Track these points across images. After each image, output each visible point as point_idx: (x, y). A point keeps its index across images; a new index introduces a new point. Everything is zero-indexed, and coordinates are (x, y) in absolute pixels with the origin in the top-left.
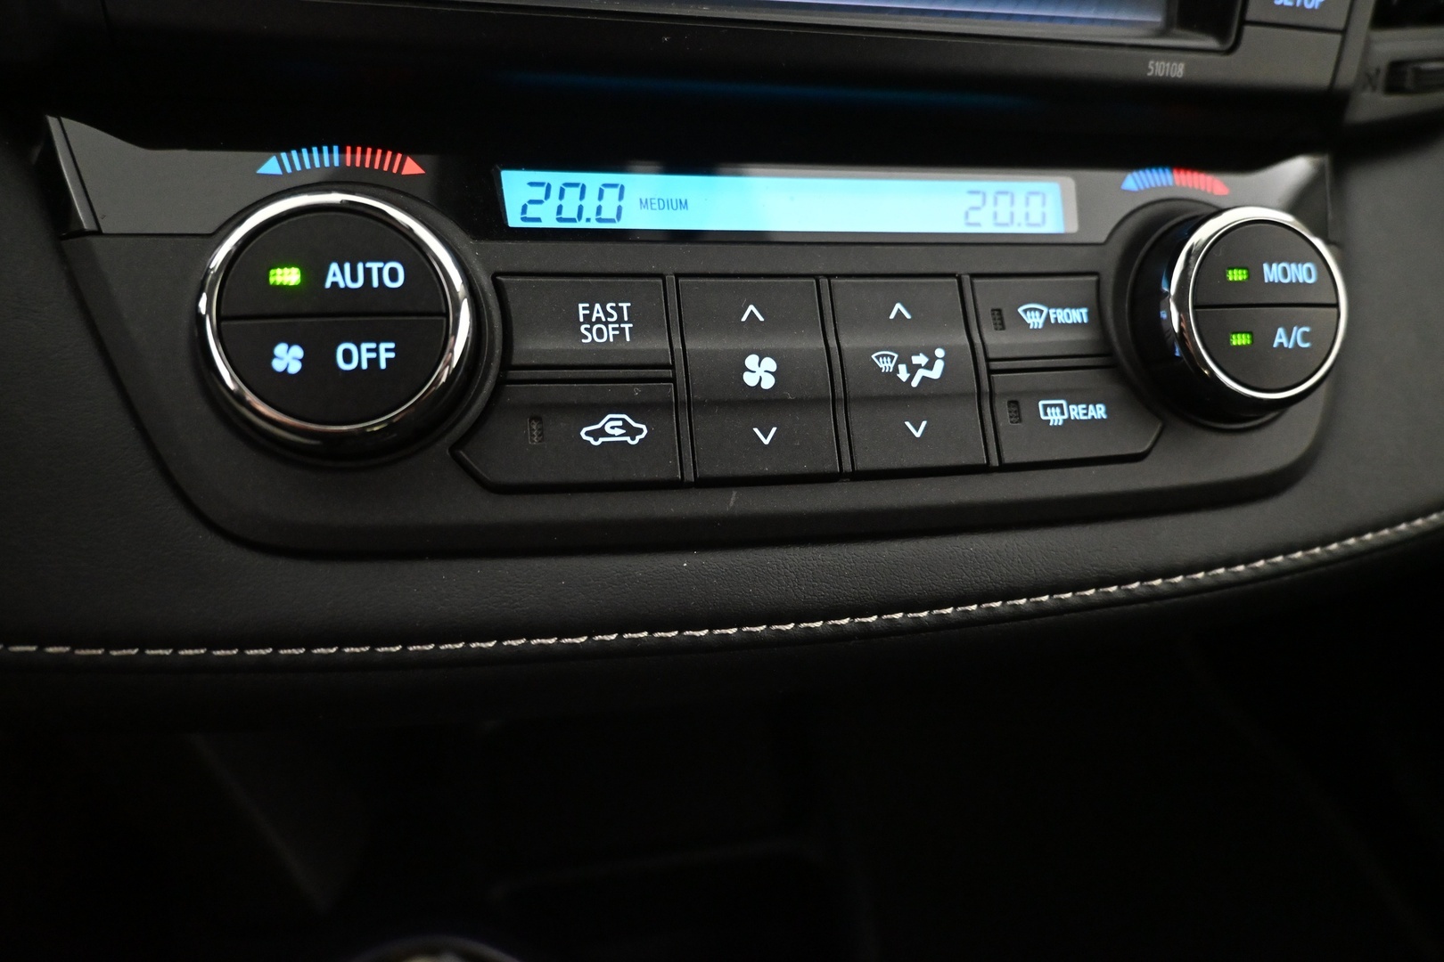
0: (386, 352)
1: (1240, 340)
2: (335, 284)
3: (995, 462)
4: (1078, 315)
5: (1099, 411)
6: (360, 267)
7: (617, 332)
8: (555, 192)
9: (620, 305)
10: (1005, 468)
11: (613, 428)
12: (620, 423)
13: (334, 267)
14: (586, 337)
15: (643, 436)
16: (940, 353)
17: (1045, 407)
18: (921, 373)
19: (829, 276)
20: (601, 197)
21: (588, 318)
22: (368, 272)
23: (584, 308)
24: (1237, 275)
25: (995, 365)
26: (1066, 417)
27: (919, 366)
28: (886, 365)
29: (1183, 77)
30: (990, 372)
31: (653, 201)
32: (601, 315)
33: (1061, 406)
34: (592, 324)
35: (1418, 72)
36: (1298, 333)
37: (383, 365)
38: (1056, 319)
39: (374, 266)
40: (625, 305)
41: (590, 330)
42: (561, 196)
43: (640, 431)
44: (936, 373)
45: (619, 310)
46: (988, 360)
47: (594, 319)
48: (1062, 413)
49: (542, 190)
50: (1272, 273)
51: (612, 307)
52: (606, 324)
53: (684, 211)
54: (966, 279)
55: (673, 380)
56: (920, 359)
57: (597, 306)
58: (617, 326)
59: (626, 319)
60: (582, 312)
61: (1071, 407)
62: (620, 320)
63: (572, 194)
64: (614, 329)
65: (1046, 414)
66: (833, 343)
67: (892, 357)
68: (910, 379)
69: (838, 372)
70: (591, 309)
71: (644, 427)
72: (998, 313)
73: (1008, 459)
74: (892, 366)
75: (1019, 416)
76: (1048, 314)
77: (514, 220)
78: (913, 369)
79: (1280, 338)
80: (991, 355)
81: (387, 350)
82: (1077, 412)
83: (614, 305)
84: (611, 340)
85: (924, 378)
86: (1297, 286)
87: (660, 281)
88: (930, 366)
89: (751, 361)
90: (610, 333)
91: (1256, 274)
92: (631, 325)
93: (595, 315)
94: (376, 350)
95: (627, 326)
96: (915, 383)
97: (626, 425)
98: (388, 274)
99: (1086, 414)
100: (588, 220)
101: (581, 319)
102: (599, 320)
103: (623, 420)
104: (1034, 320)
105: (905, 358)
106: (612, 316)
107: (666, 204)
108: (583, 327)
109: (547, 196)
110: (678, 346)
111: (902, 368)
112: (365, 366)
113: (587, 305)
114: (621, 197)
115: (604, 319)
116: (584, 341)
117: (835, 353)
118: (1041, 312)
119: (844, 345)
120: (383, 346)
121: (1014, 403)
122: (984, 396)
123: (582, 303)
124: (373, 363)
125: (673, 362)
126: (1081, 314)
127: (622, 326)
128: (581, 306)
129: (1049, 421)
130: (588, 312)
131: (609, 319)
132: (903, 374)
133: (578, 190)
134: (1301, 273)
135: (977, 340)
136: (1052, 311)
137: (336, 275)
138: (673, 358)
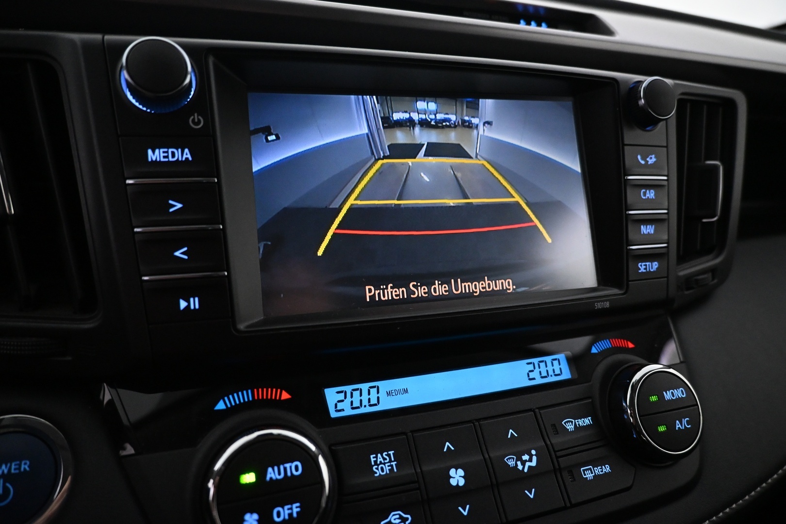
0: (296, 509)
1: (662, 429)
2: (271, 478)
3: (568, 505)
4: (587, 421)
5: (607, 469)
6: (282, 467)
7: (390, 468)
8: (349, 395)
9: (389, 452)
10: (573, 506)
11: (395, 519)
12: (398, 516)
13: (270, 470)
14: (376, 473)
15: (409, 521)
16: (533, 452)
17: (584, 471)
18: (528, 464)
19: (478, 420)
20: (369, 394)
21: (376, 462)
22: (285, 469)
23: (374, 458)
24: (654, 398)
25: (559, 454)
26: (594, 474)
27: (526, 461)
28: (511, 463)
29: (609, 307)
30: (557, 457)
31: (392, 392)
32: (382, 460)
33: (590, 469)
34: (378, 465)
35: (697, 280)
36: (685, 421)
37: (295, 515)
38: (579, 424)
39: (288, 465)
40: (391, 453)
41: (377, 469)
42: (352, 397)
43: (407, 519)
44: (534, 463)
45: (389, 455)
46: (555, 452)
47: (378, 463)
48: (592, 473)
49: (343, 394)
50: (668, 396)
51: (386, 455)
52: (384, 464)
53: (407, 394)
54: (537, 410)
55: (419, 489)
56: (526, 457)
57: (379, 455)
58: (389, 464)
59: (393, 459)
60: (373, 460)
61: (595, 469)
62: (390, 461)
63: (356, 394)
64: (388, 466)
65: (585, 475)
66: (487, 456)
67: (513, 458)
68: (524, 468)
69: (491, 470)
70: (376, 457)
71: (408, 516)
72: (553, 426)
73: (573, 502)
74: (514, 463)
75: (574, 477)
76: (575, 422)
77: (333, 414)
78: (523, 463)
79: (678, 425)
80: (556, 449)
81: (297, 507)
82: (598, 471)
83: (386, 453)
84: (388, 472)
85: (530, 467)
86: (679, 399)
87: (405, 436)
88: (530, 460)
89: (452, 472)
90: (387, 469)
91: (661, 397)
92: (395, 463)
93: (379, 460)
94: (291, 509)
95: (394, 464)
96: (526, 470)
97: (401, 517)
98: (294, 468)
99: (602, 471)
100: (365, 406)
101: (373, 464)
102: (381, 463)
103: (399, 514)
104: (570, 427)
105: (519, 459)
106: (386, 459)
107: (398, 392)
108: (374, 468)
109: (345, 397)
110: (419, 470)
111: (519, 463)
112: (287, 517)
113: (374, 455)
114: (378, 392)
115: (383, 462)
116: (376, 475)
117: (488, 460)
118: (572, 422)
119: (492, 455)
120: (295, 506)
121: (571, 472)
122: (557, 471)
123: (372, 455)
124: (290, 515)
125: (418, 479)
126: (589, 419)
127: (392, 463)
128: (372, 456)
129: (587, 478)
130: (375, 459)
131: (386, 461)
132: (520, 467)
133: (359, 391)
134: (679, 393)
135: (548, 443)
136: (576, 421)
137: (272, 474)
138: (417, 477)
